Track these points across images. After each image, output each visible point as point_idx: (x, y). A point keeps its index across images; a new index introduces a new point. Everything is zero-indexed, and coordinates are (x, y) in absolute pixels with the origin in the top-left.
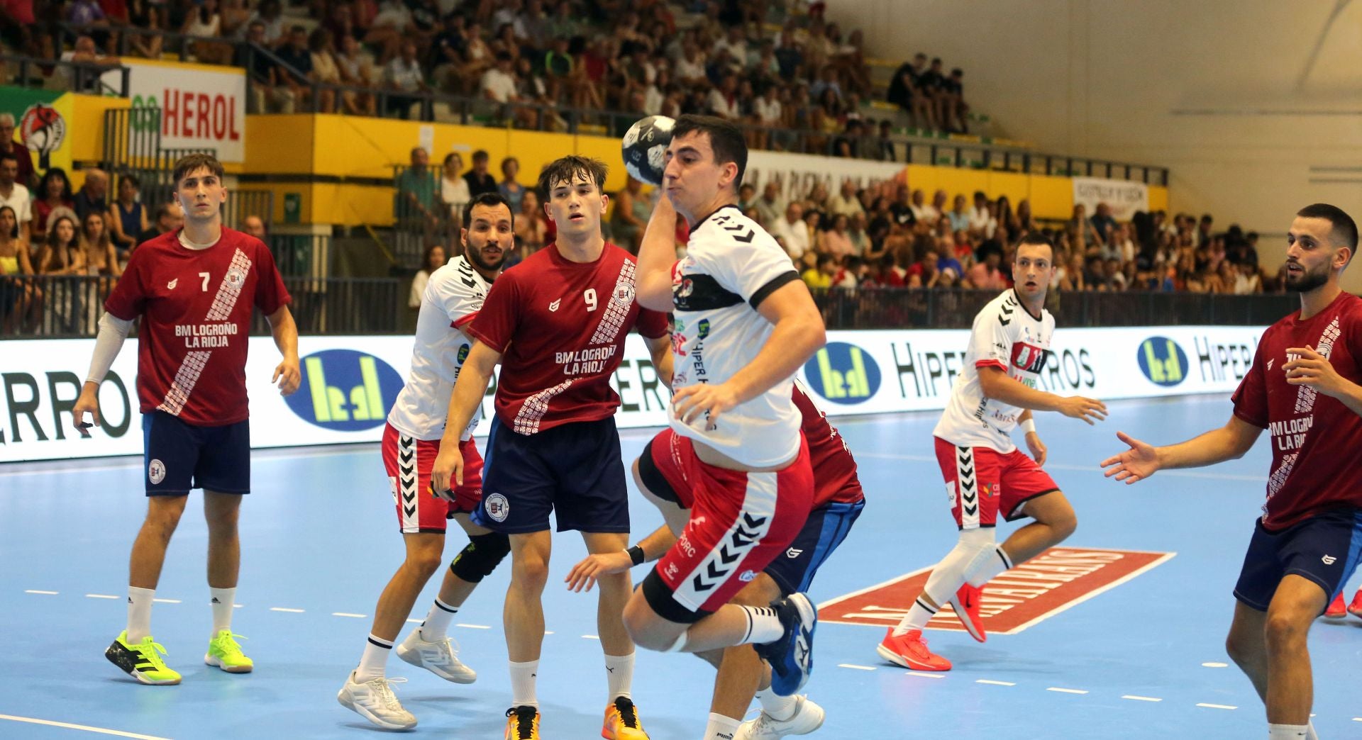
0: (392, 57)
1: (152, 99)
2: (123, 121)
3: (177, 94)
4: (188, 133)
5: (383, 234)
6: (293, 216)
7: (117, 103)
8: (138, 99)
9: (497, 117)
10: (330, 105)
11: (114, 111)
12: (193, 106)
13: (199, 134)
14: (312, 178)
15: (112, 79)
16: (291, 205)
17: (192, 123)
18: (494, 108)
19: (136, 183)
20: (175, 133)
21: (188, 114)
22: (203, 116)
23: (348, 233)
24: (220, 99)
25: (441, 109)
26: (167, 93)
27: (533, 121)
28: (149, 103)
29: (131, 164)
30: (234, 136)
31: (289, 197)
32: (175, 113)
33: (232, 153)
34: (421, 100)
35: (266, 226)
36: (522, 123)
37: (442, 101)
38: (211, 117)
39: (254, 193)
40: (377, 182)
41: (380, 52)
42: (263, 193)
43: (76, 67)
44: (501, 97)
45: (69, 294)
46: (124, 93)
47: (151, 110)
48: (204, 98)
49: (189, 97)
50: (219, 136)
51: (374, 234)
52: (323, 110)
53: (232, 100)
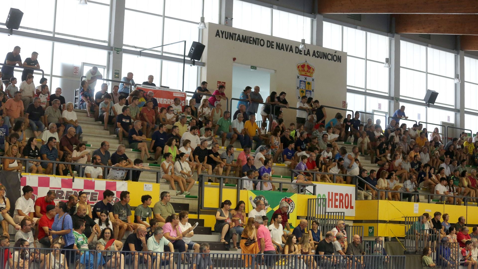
0: (405, 180)
1: (324, 195)
2: (314, 203)
3: (332, 193)
4: (336, 207)
5: (402, 240)
6: (371, 234)
7: (312, 197)
8: (319, 195)
9: (440, 200)
10: (384, 197)
11: (311, 199)
12: (338, 197)
13: (340, 207)
14: (377, 221)
15: (310, 188)
16: (371, 230)
17: (337, 203)
18: (440, 197)
19: (317, 223)
20: (332, 207)
21: (336, 200)
22: (341, 201)
23: (390, 240)
24: (347, 195)
25: (421, 197)
26: (329, 193)
27: (452, 202)
28: (323, 197)
29: (316, 217)
30: (352, 208)
31: (370, 228)
32: (332, 200)
33: (350, 213)
34: (415, 195)
35: (361, 238)
36: (449, 202)
37: (422, 195)
38: (344, 201)
39: (357, 227)
40: (400, 222)
41: (401, 178)
42: (360, 227)
43: (298, 185)
44: (442, 193)
45: (294, 261)
46: (314, 194)
47: (323, 199)
48: (341, 195)
49: (336, 194)
50: (347, 207)
51: (398, 240)
52: (381, 199)
53: (351, 195)
